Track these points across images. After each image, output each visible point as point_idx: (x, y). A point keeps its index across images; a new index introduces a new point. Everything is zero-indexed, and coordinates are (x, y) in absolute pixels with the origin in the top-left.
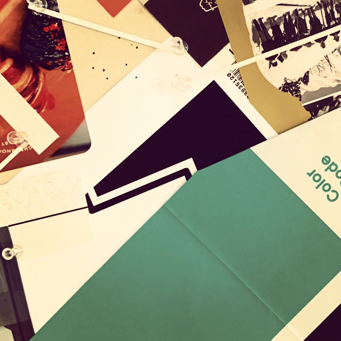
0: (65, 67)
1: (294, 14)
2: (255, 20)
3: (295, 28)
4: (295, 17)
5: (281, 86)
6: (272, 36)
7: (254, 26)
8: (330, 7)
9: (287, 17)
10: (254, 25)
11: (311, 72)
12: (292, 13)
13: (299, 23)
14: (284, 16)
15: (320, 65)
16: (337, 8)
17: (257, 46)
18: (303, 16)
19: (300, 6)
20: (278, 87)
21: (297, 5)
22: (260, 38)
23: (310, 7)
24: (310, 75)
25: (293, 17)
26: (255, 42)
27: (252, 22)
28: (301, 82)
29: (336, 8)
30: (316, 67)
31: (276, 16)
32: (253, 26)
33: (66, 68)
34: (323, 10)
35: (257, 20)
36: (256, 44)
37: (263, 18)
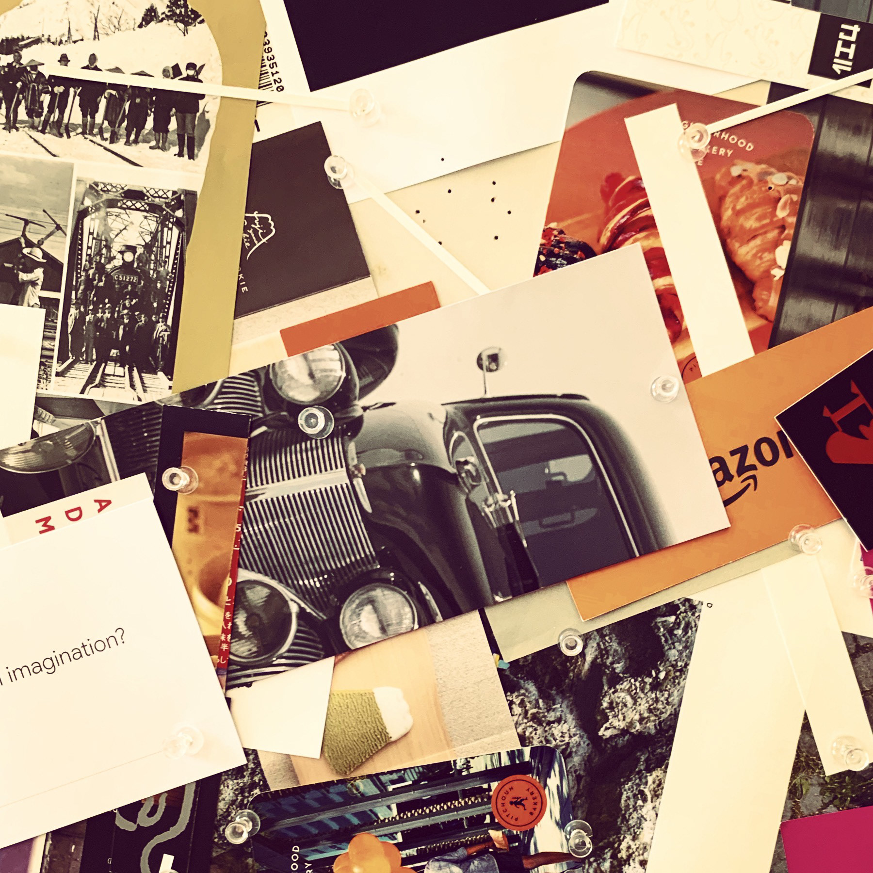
0: (555, 236)
1: (119, 137)
2: (190, 158)
3: (127, 112)
4: (119, 131)
5: (197, 24)
6: (173, 116)
7: (196, 149)
8: (52, 119)
9: (133, 137)
10: (196, 151)
11: (135, 23)
12: (121, 140)
13: (117, 117)
14: (136, 141)
15: (113, 28)
16: (40, 110)
17: (208, 112)
18: (104, 126)
19: (101, 146)
20: (204, 25)
21: (105, 149)
22: (196, 123)
23: (86, 136)
24: (139, 20)
25: (122, 131)
26: (208, 121)
27: (197, 156)
28: (160, 14)
29: (43, 112)
30: (123, 28)
31: (151, 148)
32: (199, 151)
33: (555, 233)
34: (65, 121)
35: (186, 156)
36: (207, 116)
37: (175, 155)
